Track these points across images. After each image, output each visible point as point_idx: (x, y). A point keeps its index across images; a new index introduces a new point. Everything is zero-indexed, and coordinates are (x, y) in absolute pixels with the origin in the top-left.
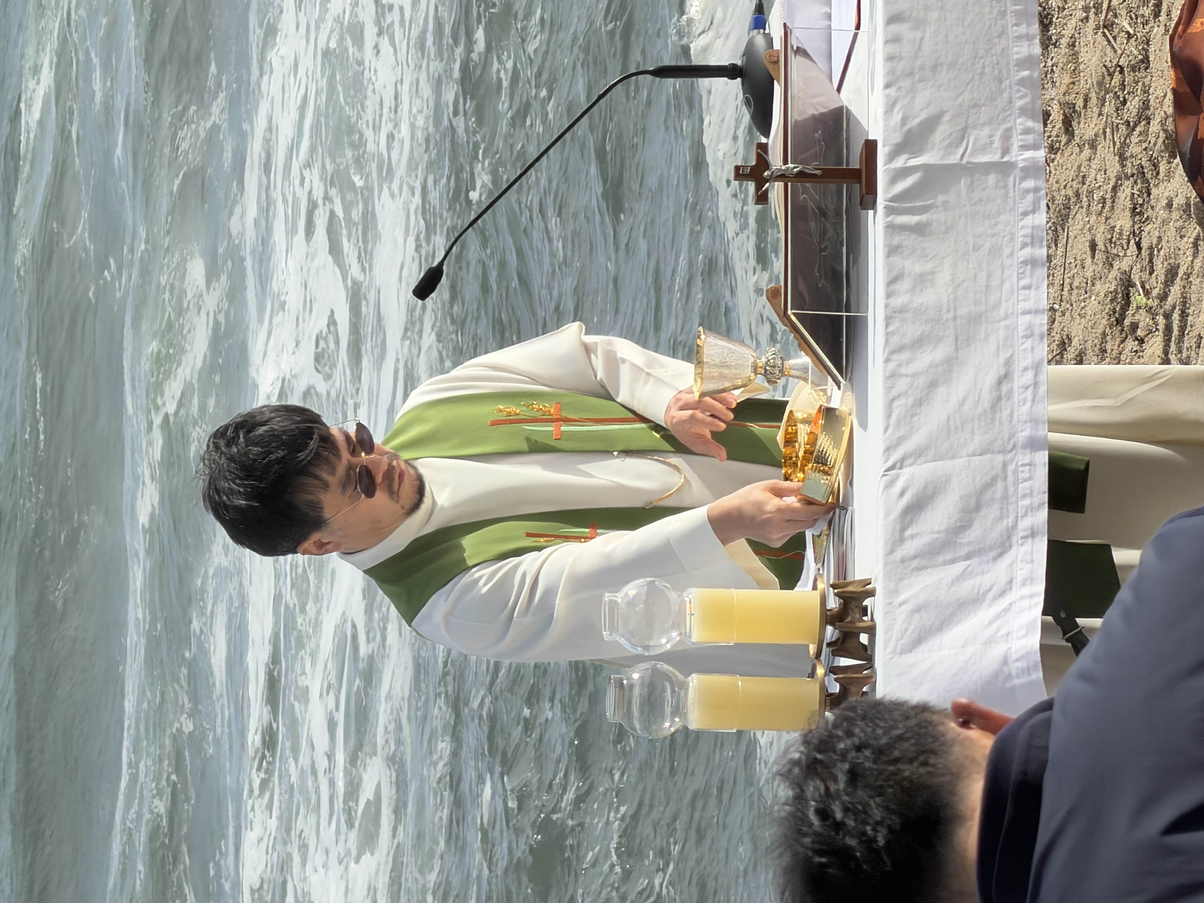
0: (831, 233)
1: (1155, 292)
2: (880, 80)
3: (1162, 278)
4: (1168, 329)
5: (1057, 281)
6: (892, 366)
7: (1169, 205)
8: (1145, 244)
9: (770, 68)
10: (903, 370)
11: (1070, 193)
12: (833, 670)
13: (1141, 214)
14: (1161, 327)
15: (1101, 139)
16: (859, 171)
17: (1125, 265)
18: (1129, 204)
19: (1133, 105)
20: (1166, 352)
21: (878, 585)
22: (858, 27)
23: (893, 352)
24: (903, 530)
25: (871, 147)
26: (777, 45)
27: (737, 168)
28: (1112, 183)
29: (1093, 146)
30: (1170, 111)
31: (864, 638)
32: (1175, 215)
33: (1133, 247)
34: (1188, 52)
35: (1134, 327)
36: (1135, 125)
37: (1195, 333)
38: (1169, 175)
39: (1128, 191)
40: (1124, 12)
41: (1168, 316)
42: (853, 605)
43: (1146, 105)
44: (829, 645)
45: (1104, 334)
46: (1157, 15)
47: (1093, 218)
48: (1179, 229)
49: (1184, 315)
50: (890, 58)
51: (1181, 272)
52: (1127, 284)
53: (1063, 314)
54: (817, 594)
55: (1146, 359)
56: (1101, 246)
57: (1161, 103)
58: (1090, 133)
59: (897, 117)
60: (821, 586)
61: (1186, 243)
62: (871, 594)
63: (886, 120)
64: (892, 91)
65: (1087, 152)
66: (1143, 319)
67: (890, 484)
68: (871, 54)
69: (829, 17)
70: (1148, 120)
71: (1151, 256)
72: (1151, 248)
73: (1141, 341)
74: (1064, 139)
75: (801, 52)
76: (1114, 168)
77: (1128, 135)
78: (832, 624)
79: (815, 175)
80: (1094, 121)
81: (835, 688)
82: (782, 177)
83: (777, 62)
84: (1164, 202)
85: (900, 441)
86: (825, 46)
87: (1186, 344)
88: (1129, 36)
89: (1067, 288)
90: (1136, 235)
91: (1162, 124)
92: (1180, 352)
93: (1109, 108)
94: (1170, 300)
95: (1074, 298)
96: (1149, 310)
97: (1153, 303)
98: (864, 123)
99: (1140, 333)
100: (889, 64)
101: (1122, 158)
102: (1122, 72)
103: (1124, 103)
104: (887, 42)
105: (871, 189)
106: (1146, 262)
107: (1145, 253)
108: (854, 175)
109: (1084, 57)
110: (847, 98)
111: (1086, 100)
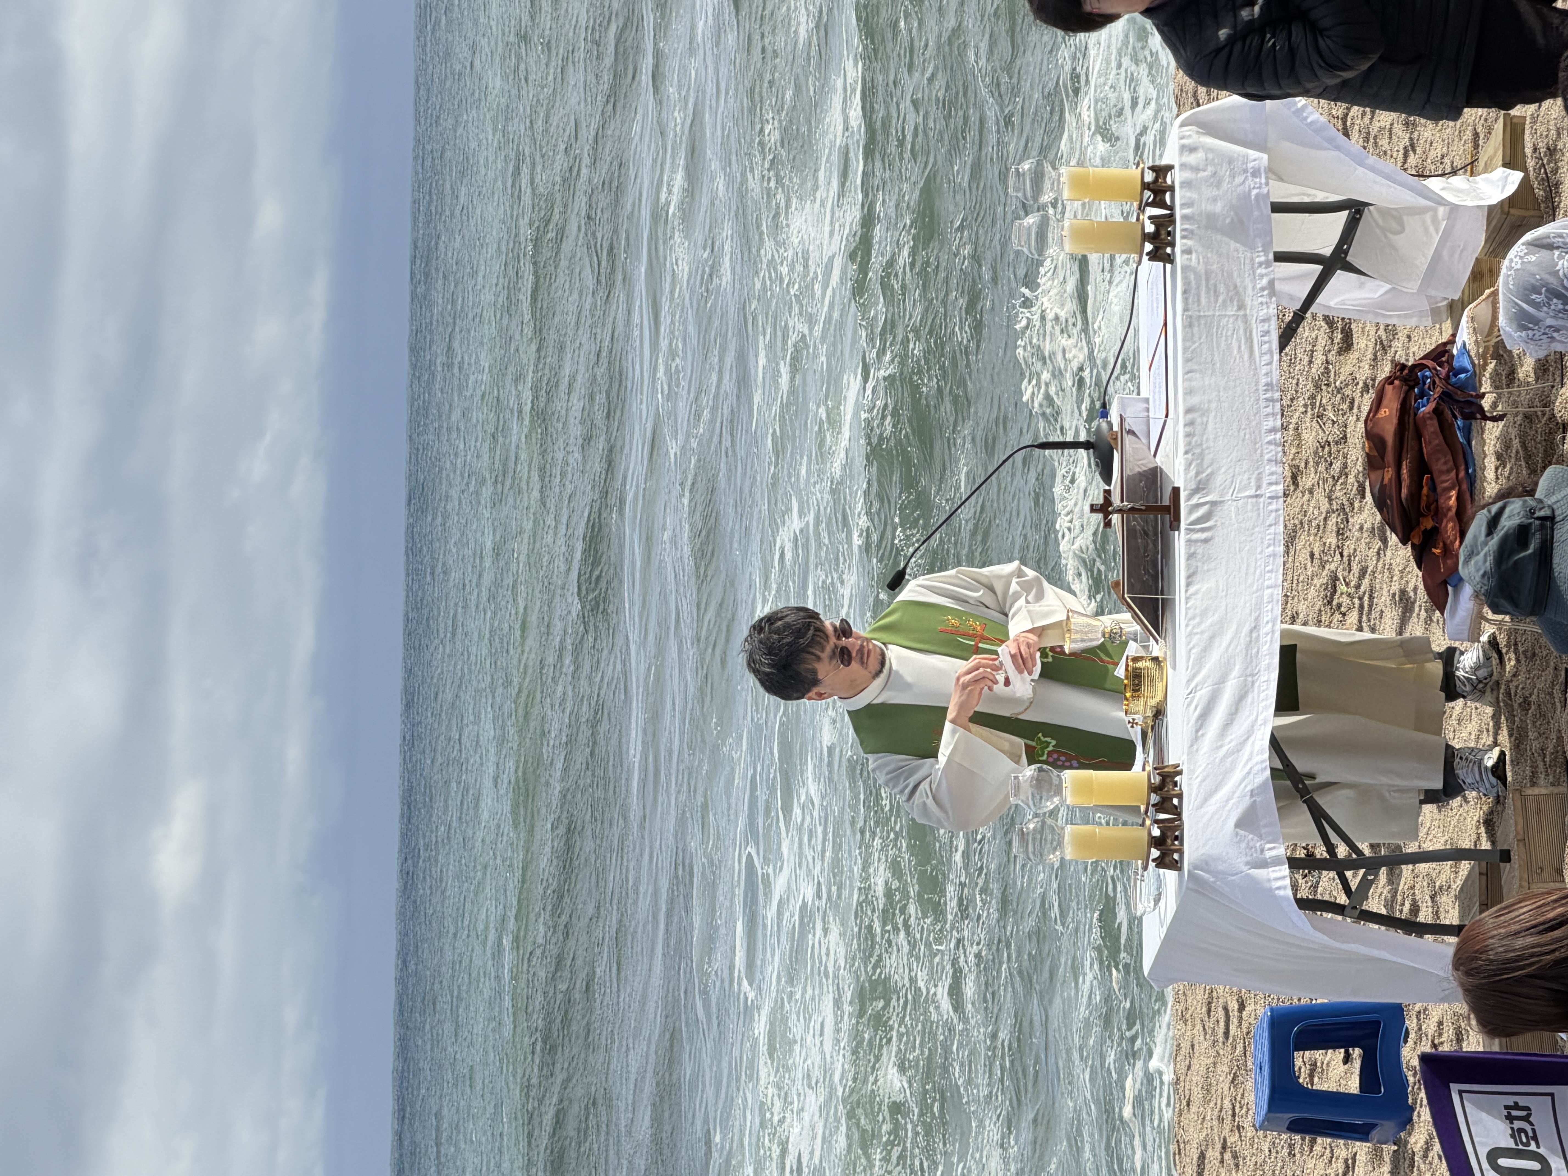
0: (1151, 546)
1: (1352, 584)
2: (1181, 449)
3: (1357, 575)
4: (1361, 607)
5: (1289, 578)
6: (1190, 628)
7: (1361, 528)
8: (1345, 553)
9: (1112, 442)
10: (1196, 630)
11: (1297, 522)
12: (1157, 822)
13: (1343, 534)
14: (1357, 606)
15: (1316, 487)
16: (1169, 507)
17: (1333, 567)
18: (1335, 528)
19: (1337, 466)
20: (1360, 621)
21: (1184, 768)
22: (1167, 416)
23: (1190, 620)
24: (1197, 731)
25: (1176, 491)
26: (1116, 428)
27: (1092, 506)
28: (1324, 515)
29: (1311, 492)
30: (1361, 469)
31: (1175, 801)
32: (1365, 535)
33: (1338, 556)
34: (1375, 430)
35: (1339, 606)
36: (1339, 478)
37: (1378, 609)
38: (1361, 510)
39: (1334, 520)
40: (1330, 408)
41: (1361, 599)
42: (1168, 780)
43: (1345, 466)
44: (1153, 805)
45: (1320, 611)
46: (1351, 408)
47: (1312, 538)
48: (1368, 544)
49: (1371, 597)
50: (1188, 435)
51: (1369, 570)
52: (1335, 578)
53: (1293, 598)
54: (1146, 773)
55: (1347, 626)
56: (1317, 555)
57: (1355, 464)
58: (1309, 484)
59: (1193, 473)
60: (1148, 768)
61: (1372, 553)
62: (1180, 773)
63: (1186, 474)
64: (1189, 456)
65: (1307, 496)
66: (1345, 600)
67: (1189, 705)
68: (1176, 433)
69: (1148, 410)
70: (1347, 475)
71: (1349, 560)
72: (1349, 556)
73: (1344, 615)
74: (1292, 488)
75: (1131, 432)
76: (1325, 506)
77: (1334, 485)
78: (1155, 792)
79: (1140, 510)
80: (1313, 475)
81: (1156, 832)
82: (1120, 511)
83: (1116, 439)
84: (1357, 527)
85: (1195, 675)
86: (1145, 428)
87: (1373, 616)
88: (1334, 422)
89: (1295, 582)
90: (1340, 548)
91: (1356, 477)
92: (1369, 621)
93: (1321, 468)
94: (1362, 589)
95: (1300, 588)
96: (1349, 595)
97: (1352, 590)
98: (1171, 476)
99: (1343, 609)
100: (1188, 439)
101: (1330, 500)
102: (1329, 445)
103: (1331, 464)
104: (1185, 425)
105: (1177, 518)
106: (1346, 565)
107: (1345, 559)
108: (1166, 509)
109: (1305, 436)
110: (1159, 461)
111: (1306, 463)
